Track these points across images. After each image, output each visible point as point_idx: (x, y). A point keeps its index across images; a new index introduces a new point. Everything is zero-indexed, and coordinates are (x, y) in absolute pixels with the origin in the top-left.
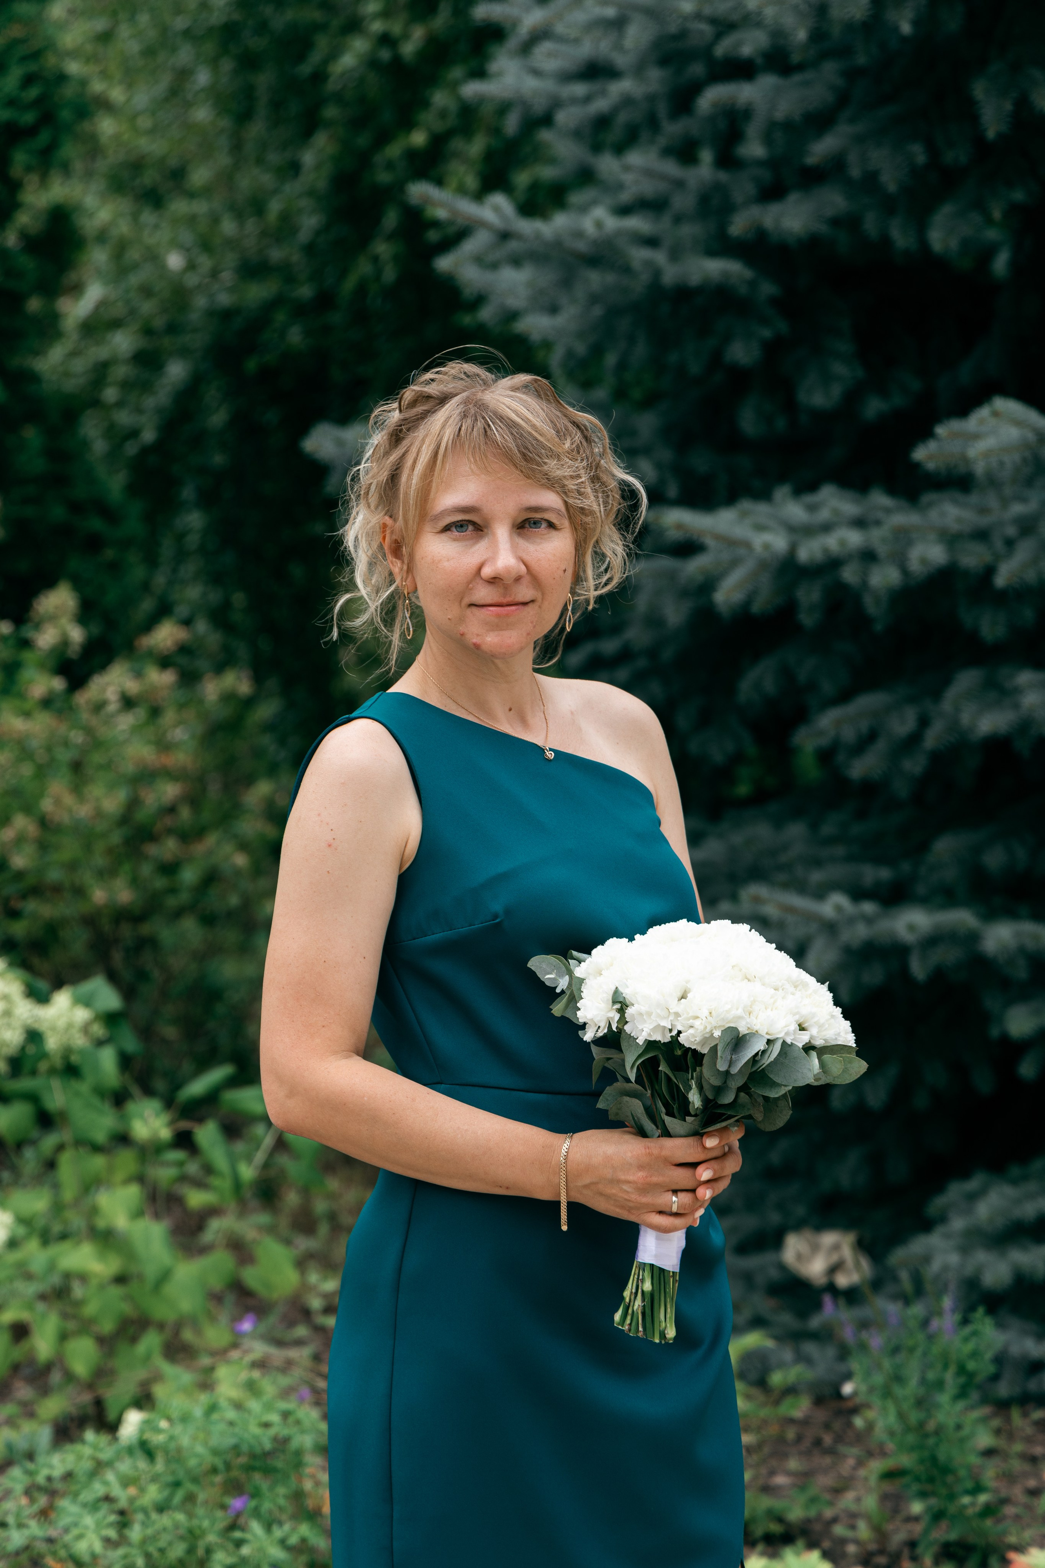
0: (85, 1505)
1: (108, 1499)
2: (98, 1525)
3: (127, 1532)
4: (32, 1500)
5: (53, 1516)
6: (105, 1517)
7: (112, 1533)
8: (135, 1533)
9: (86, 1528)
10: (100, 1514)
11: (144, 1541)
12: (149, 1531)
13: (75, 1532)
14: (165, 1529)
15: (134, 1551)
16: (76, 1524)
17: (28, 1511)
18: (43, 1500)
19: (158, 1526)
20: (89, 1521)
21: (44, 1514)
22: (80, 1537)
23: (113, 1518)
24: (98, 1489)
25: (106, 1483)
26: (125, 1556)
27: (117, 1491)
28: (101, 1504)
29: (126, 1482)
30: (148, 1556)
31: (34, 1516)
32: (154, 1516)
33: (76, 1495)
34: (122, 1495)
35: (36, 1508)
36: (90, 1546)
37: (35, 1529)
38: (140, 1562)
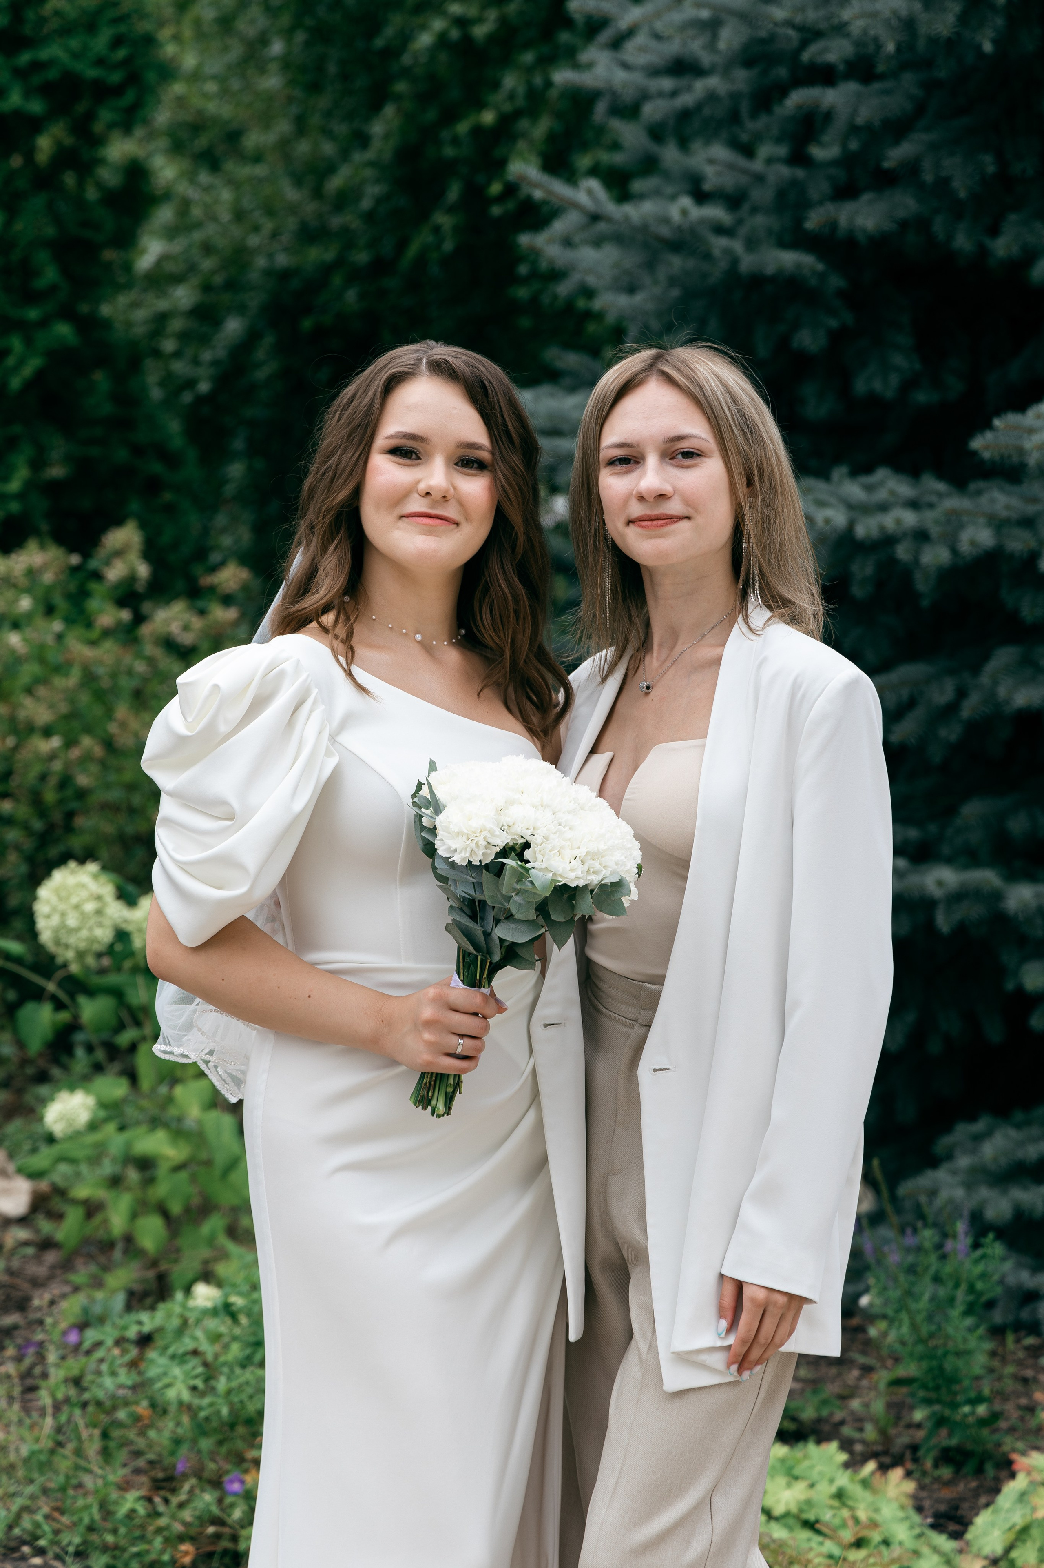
0: (173, 1357)
1: (195, 1353)
2: (187, 1374)
3: (213, 1383)
4: (124, 1352)
5: (143, 1366)
6: (194, 1368)
7: (199, 1383)
8: (222, 1384)
9: (175, 1377)
10: (189, 1366)
11: (229, 1392)
12: (234, 1384)
13: (165, 1381)
14: (247, 1383)
15: (220, 1401)
16: (165, 1374)
17: (119, 1362)
18: (134, 1352)
19: (242, 1380)
20: (177, 1371)
21: (133, 1364)
22: (168, 1386)
23: (200, 1370)
24: (187, 1344)
25: (195, 1339)
26: (211, 1405)
27: (205, 1346)
28: (188, 1357)
29: (215, 1338)
30: (231, 1405)
31: (122, 1365)
32: (238, 1371)
33: (165, 1348)
34: (209, 1350)
35: (127, 1358)
36: (179, 1395)
37: (125, 1378)
38: (225, 1411)
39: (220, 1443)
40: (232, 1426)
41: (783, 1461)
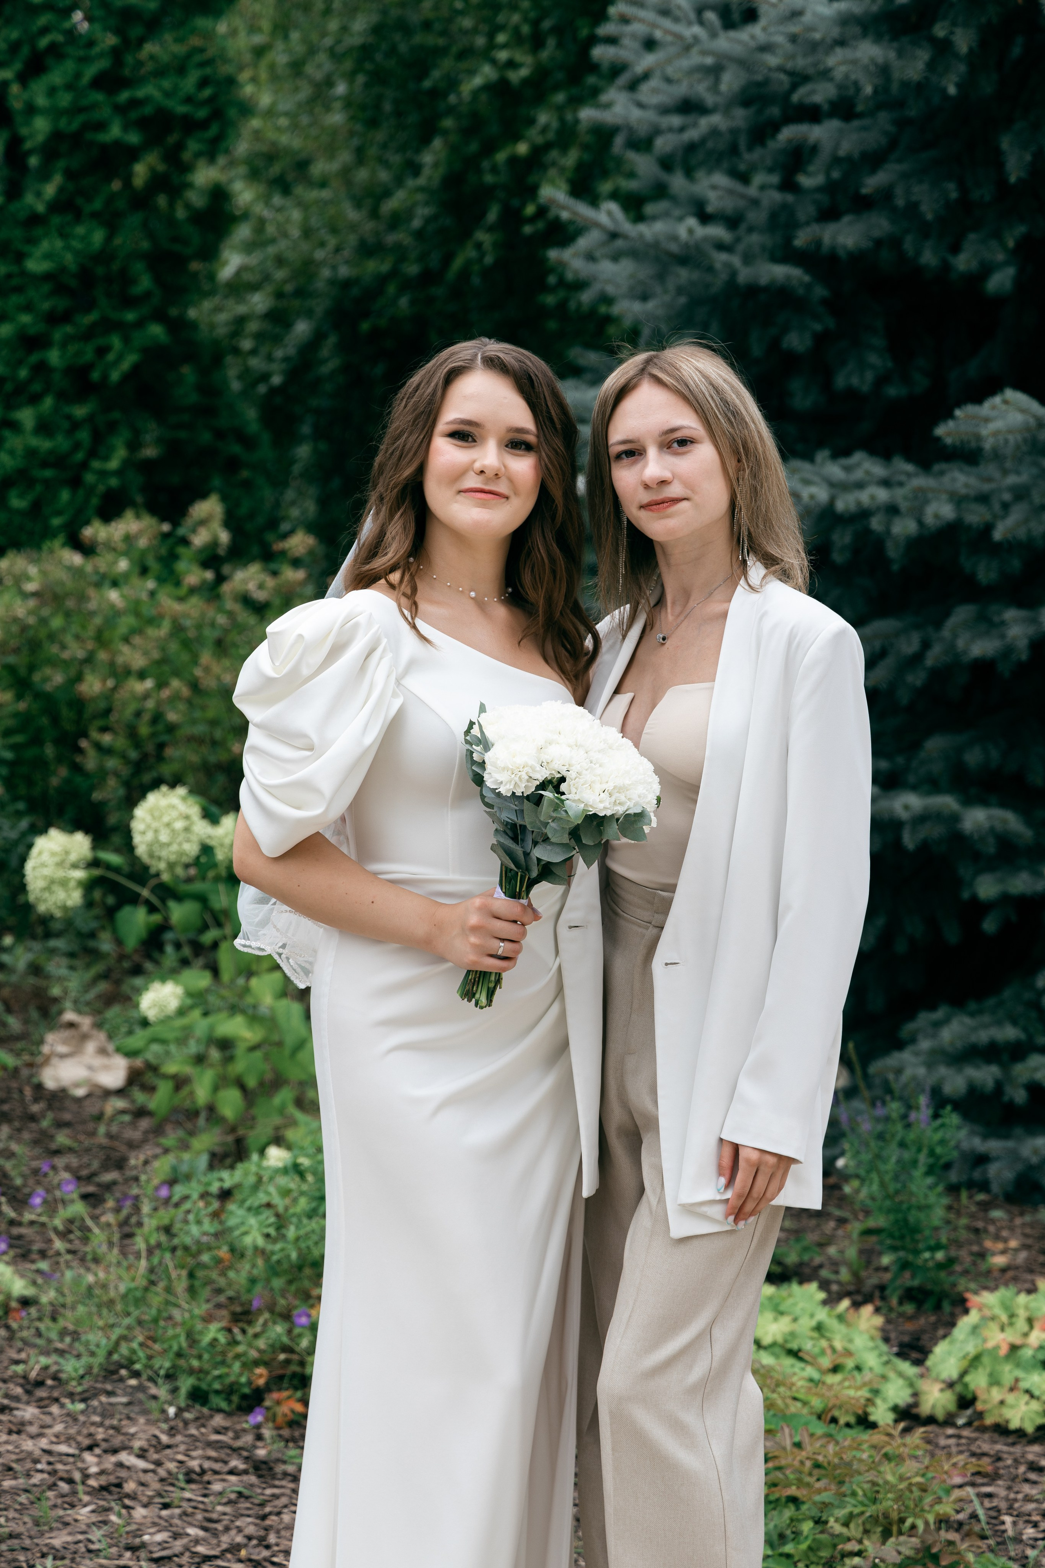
0: (249, 1209)
1: (269, 1205)
2: (261, 1224)
3: (284, 1231)
4: (208, 1204)
5: (223, 1217)
6: (267, 1218)
7: (272, 1231)
8: (291, 1232)
9: (251, 1226)
10: (263, 1217)
11: (297, 1239)
12: (302, 1232)
13: (243, 1229)
14: (313, 1231)
15: (290, 1246)
16: (243, 1223)
17: (204, 1212)
18: (216, 1205)
19: (308, 1229)
20: (252, 1221)
21: (216, 1215)
22: (246, 1233)
23: (272, 1219)
24: (262, 1198)
25: (268, 1194)
26: (282, 1250)
27: (277, 1200)
28: (262, 1209)
29: (285, 1193)
30: (299, 1250)
31: (206, 1215)
32: (305, 1221)
33: (243, 1201)
34: (280, 1203)
35: (210, 1209)
36: (254, 1241)
37: (208, 1226)
38: (294, 1255)
39: (290, 1282)
40: (300, 1268)
41: (770, 1298)
